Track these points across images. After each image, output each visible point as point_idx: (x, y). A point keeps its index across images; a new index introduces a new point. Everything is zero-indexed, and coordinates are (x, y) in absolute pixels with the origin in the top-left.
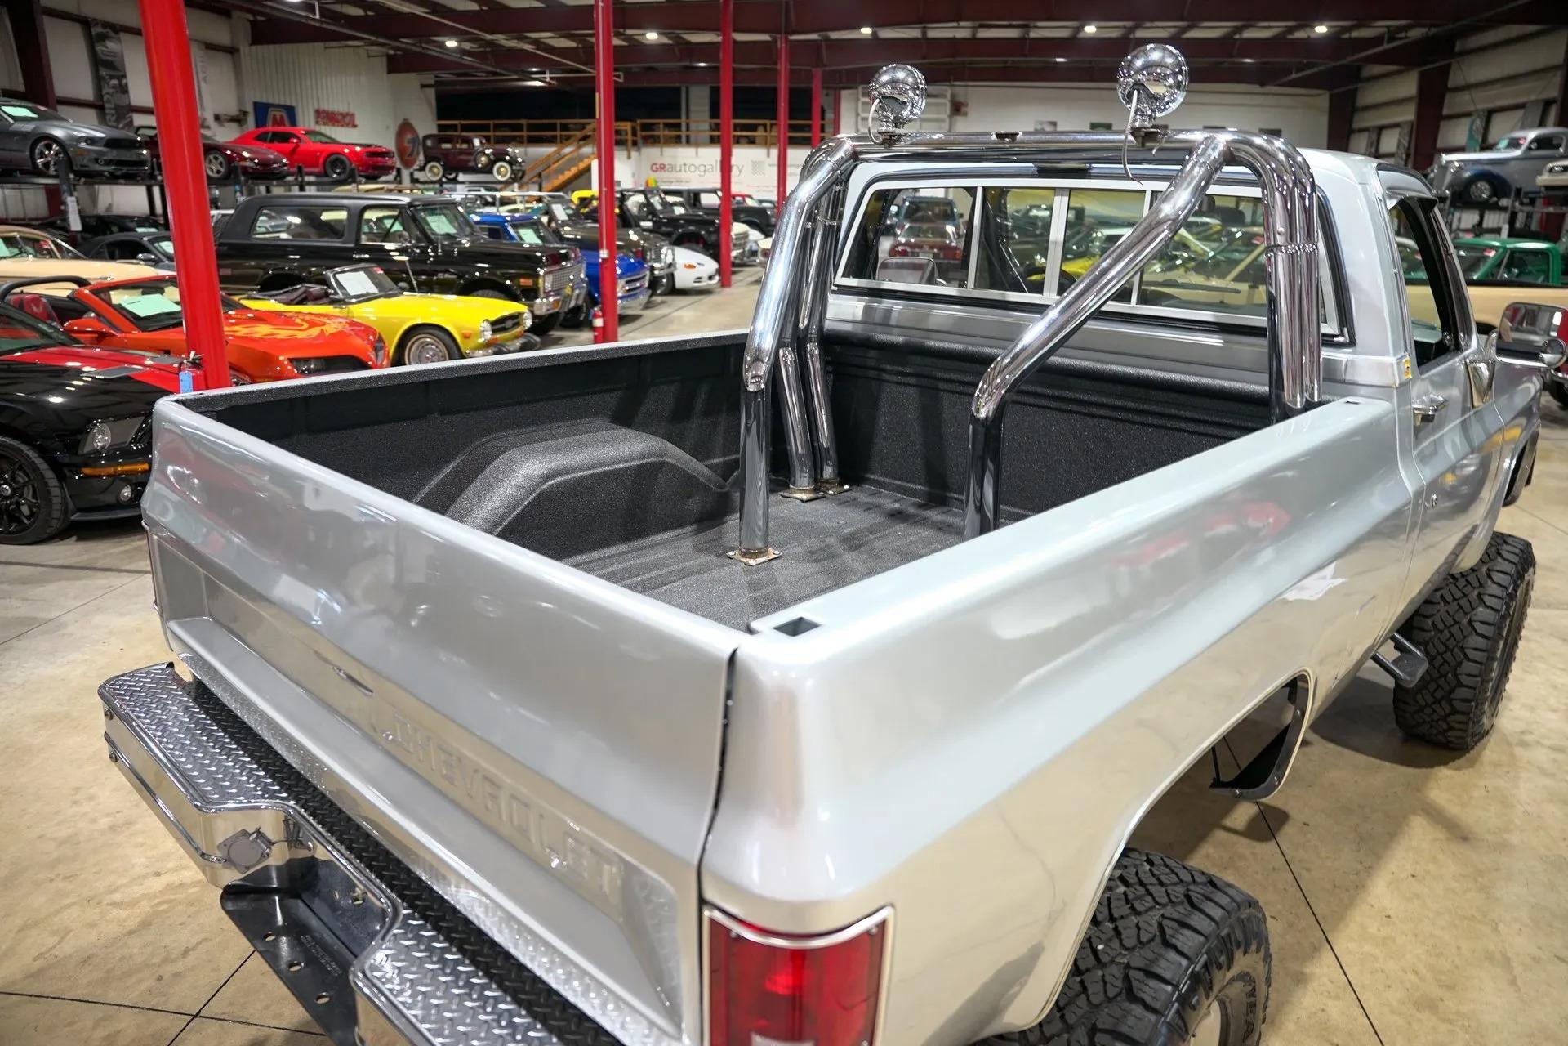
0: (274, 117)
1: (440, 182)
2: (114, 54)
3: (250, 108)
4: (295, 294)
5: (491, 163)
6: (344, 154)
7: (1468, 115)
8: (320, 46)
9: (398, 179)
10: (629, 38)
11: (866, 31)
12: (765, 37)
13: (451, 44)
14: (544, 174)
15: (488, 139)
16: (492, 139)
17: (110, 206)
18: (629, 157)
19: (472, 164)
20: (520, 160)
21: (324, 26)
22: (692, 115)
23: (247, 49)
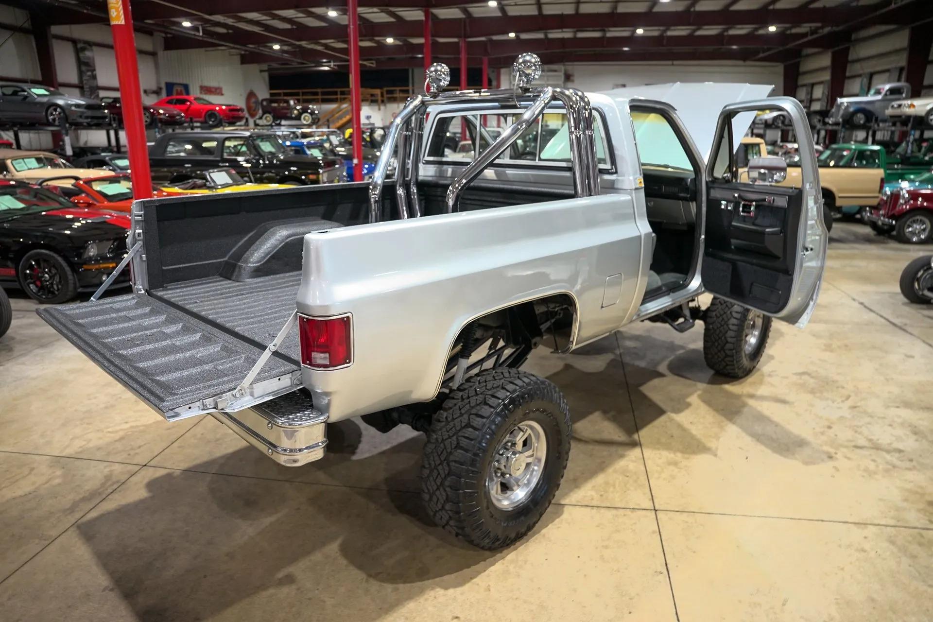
0: (177, 90)
1: (271, 126)
2: (89, 58)
3: (163, 86)
4: (189, 185)
5: (300, 114)
6: (216, 110)
7: (860, 76)
8: (203, 50)
9: (247, 124)
10: (377, 42)
11: (512, 35)
12: (455, 40)
13: (276, 47)
14: (330, 120)
15: (298, 101)
16: (301, 100)
17: (86, 142)
18: (379, 109)
19: (289, 115)
20: (316, 112)
21: (205, 39)
22: (416, 85)
23: (162, 52)
